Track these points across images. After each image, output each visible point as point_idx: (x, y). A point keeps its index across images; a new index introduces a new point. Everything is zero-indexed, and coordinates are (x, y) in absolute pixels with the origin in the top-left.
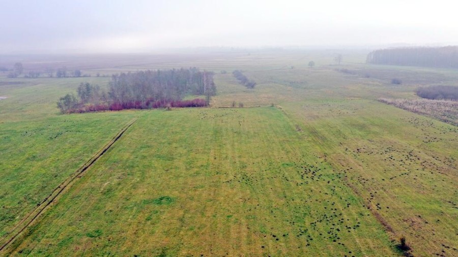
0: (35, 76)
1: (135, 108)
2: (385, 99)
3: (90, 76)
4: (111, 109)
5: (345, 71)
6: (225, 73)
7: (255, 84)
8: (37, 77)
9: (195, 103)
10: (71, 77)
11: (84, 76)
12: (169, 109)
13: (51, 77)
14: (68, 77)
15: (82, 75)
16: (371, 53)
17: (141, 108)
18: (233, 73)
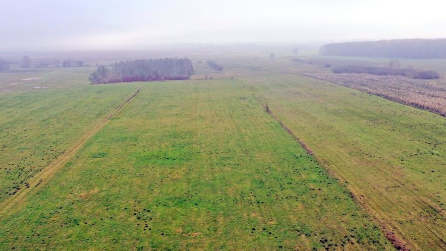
0: (44, 66)
1: (140, 80)
2: (307, 74)
3: (90, 66)
4: (124, 81)
5: (297, 60)
6: (200, 62)
7: (223, 68)
8: (46, 67)
9: (180, 77)
10: (74, 67)
11: (86, 66)
12: (163, 81)
13: (58, 66)
14: (72, 67)
15: (83, 65)
16: (323, 46)
17: (144, 80)
18: (207, 63)
